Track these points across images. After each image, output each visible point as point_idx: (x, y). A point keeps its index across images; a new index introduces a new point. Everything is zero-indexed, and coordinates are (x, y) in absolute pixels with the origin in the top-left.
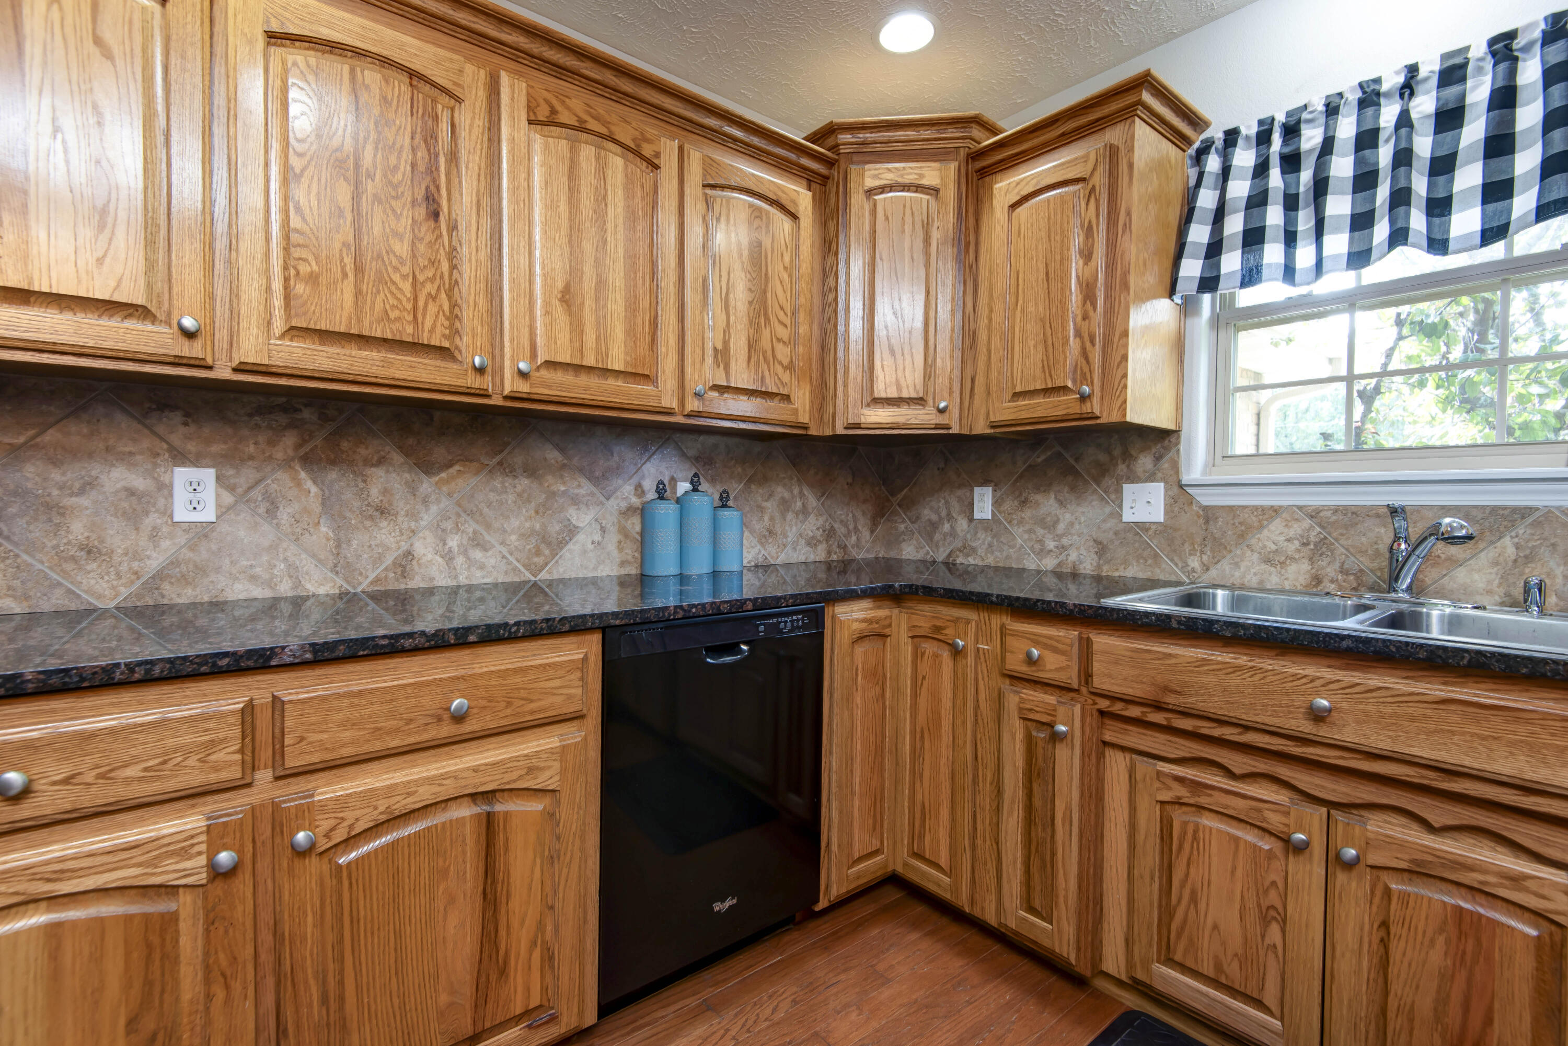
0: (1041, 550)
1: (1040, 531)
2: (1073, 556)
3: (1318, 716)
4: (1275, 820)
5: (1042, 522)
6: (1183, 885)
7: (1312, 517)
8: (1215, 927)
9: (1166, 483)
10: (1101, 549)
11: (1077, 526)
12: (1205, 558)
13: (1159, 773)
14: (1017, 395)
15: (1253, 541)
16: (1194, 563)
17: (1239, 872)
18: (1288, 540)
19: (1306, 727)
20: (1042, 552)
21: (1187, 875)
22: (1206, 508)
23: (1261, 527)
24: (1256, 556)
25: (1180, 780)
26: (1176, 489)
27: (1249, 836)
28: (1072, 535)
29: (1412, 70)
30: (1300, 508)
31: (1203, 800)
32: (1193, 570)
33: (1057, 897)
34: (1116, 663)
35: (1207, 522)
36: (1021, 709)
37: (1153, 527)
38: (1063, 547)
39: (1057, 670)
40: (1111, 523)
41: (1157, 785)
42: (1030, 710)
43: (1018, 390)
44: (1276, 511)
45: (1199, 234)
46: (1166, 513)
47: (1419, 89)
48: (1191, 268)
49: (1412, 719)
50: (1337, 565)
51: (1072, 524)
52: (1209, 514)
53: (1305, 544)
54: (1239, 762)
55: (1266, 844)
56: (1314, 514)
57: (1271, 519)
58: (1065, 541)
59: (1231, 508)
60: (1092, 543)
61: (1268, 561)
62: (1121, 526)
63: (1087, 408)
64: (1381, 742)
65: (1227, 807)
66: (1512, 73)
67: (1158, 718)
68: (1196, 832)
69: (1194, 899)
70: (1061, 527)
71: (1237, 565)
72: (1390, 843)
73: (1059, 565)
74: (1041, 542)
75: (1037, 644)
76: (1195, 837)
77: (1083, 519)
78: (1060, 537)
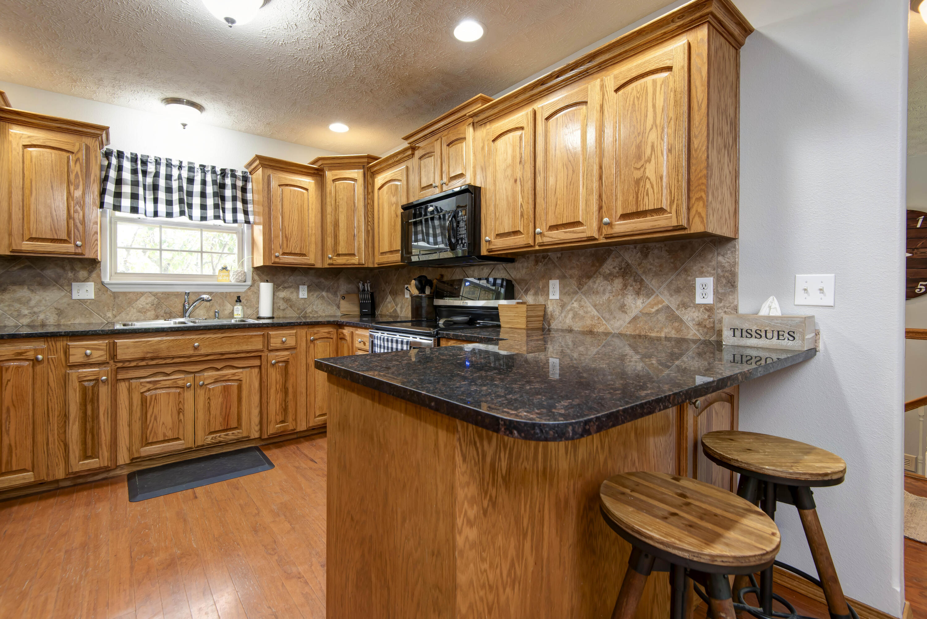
0: (18, 315)
1: (17, 306)
2: (42, 316)
3: (196, 348)
4: (180, 383)
5: (19, 301)
6: (151, 416)
7: (154, 296)
8: (163, 424)
9: (95, 282)
10: (60, 312)
11: (44, 302)
12: (114, 312)
13: (141, 383)
14: (32, 239)
15: (134, 305)
16: (109, 315)
17: (170, 404)
18: (147, 304)
19: (191, 352)
20: (20, 315)
21: (153, 413)
22: (114, 293)
23: (137, 300)
24: (135, 310)
25: (149, 382)
26: (100, 285)
27: (173, 390)
28: (40, 306)
29: (181, 162)
30: (150, 293)
31: (158, 386)
32: (109, 318)
33: (101, 445)
34: (128, 348)
35: (115, 298)
36: (79, 378)
37: (89, 301)
38: (34, 313)
39: (99, 357)
40: (65, 300)
41: (141, 387)
42: (85, 376)
43: (34, 236)
44: (142, 294)
45: (111, 187)
46: (95, 295)
47: (183, 168)
48: (109, 199)
49: (216, 343)
50: (163, 311)
51: (40, 301)
52: (115, 295)
53: (152, 305)
54: (168, 370)
55: (178, 390)
56: (155, 295)
57: (141, 297)
58: (36, 309)
59: (125, 293)
60: (54, 309)
61: (140, 312)
62: (72, 301)
63: (79, 251)
64: (210, 351)
65: (166, 385)
66: (205, 176)
67: (144, 363)
68: (155, 397)
69: (156, 419)
70: (33, 303)
71: (128, 314)
72: (209, 377)
73: (32, 321)
74: (18, 311)
75: (88, 348)
76: (155, 399)
77: (47, 299)
78: (32, 308)
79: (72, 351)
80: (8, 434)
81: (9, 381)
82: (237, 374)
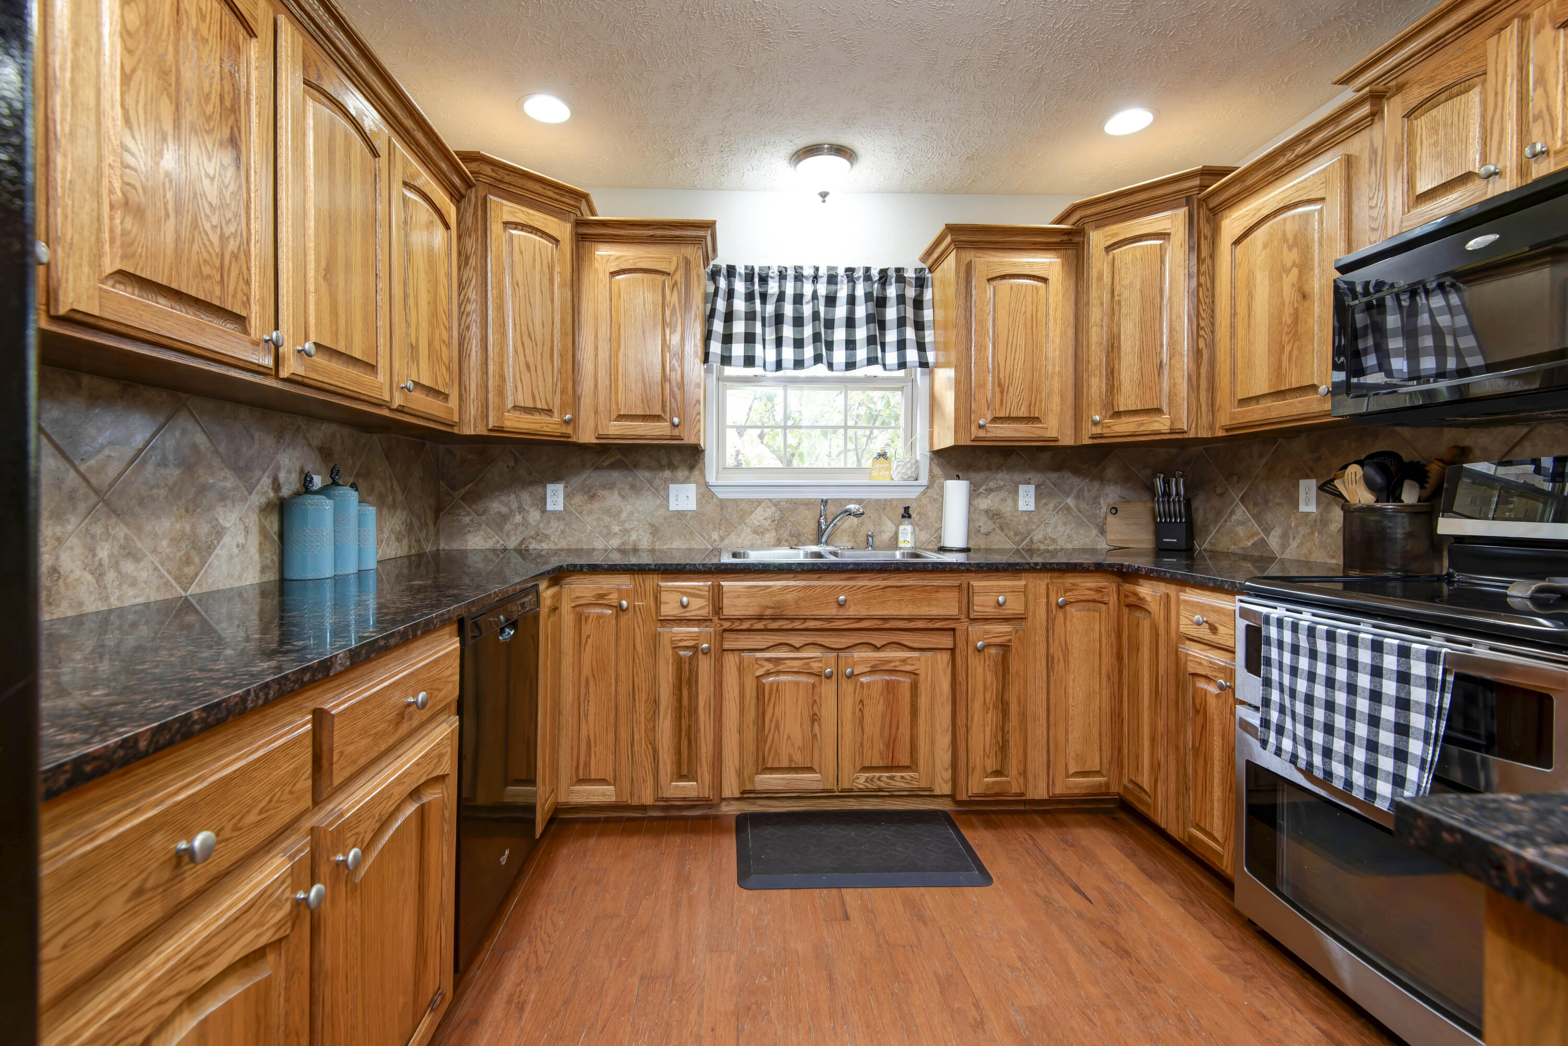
0: (608, 534)
1: (607, 519)
2: (634, 536)
3: (841, 605)
4: (816, 666)
5: (608, 512)
6: (771, 721)
7: (776, 505)
8: (789, 737)
9: (697, 484)
10: (655, 530)
11: (636, 515)
12: (721, 532)
13: (757, 659)
14: (621, 417)
15: (747, 520)
16: (715, 536)
17: (800, 701)
18: (765, 519)
19: (832, 611)
20: (609, 535)
21: (773, 714)
22: (721, 500)
23: (752, 512)
24: (749, 530)
25: (769, 660)
26: (703, 489)
27: (803, 679)
28: (632, 521)
29: (817, 269)
30: (770, 500)
31: (781, 668)
32: (715, 541)
33: (700, 760)
34: (738, 597)
35: (722, 509)
36: (672, 642)
37: (690, 514)
38: (626, 530)
39: (699, 609)
40: (661, 512)
41: (756, 666)
42: (681, 640)
43: (622, 413)
44: (759, 502)
45: (718, 326)
46: (697, 503)
47: (820, 280)
48: (716, 347)
49: (875, 598)
50: (788, 532)
51: (632, 513)
52: (723, 504)
53: (773, 521)
54: (797, 640)
55: (811, 680)
56: (776, 503)
57: (757, 507)
58: (627, 526)
59: (736, 501)
60: (647, 526)
61: (755, 532)
62: (668, 513)
63: (676, 432)
64: (864, 612)
65: (792, 667)
66: (854, 289)
67: (760, 625)
68: (777, 687)
69: (777, 727)
70: (624, 515)
71: (739, 535)
72: (864, 661)
73: (623, 543)
74: (607, 527)
75: (685, 594)
76: (777, 690)
77: (640, 509)
78: (623, 523)
79: (664, 597)
80: (587, 720)
81: (588, 637)
82: (909, 661)
